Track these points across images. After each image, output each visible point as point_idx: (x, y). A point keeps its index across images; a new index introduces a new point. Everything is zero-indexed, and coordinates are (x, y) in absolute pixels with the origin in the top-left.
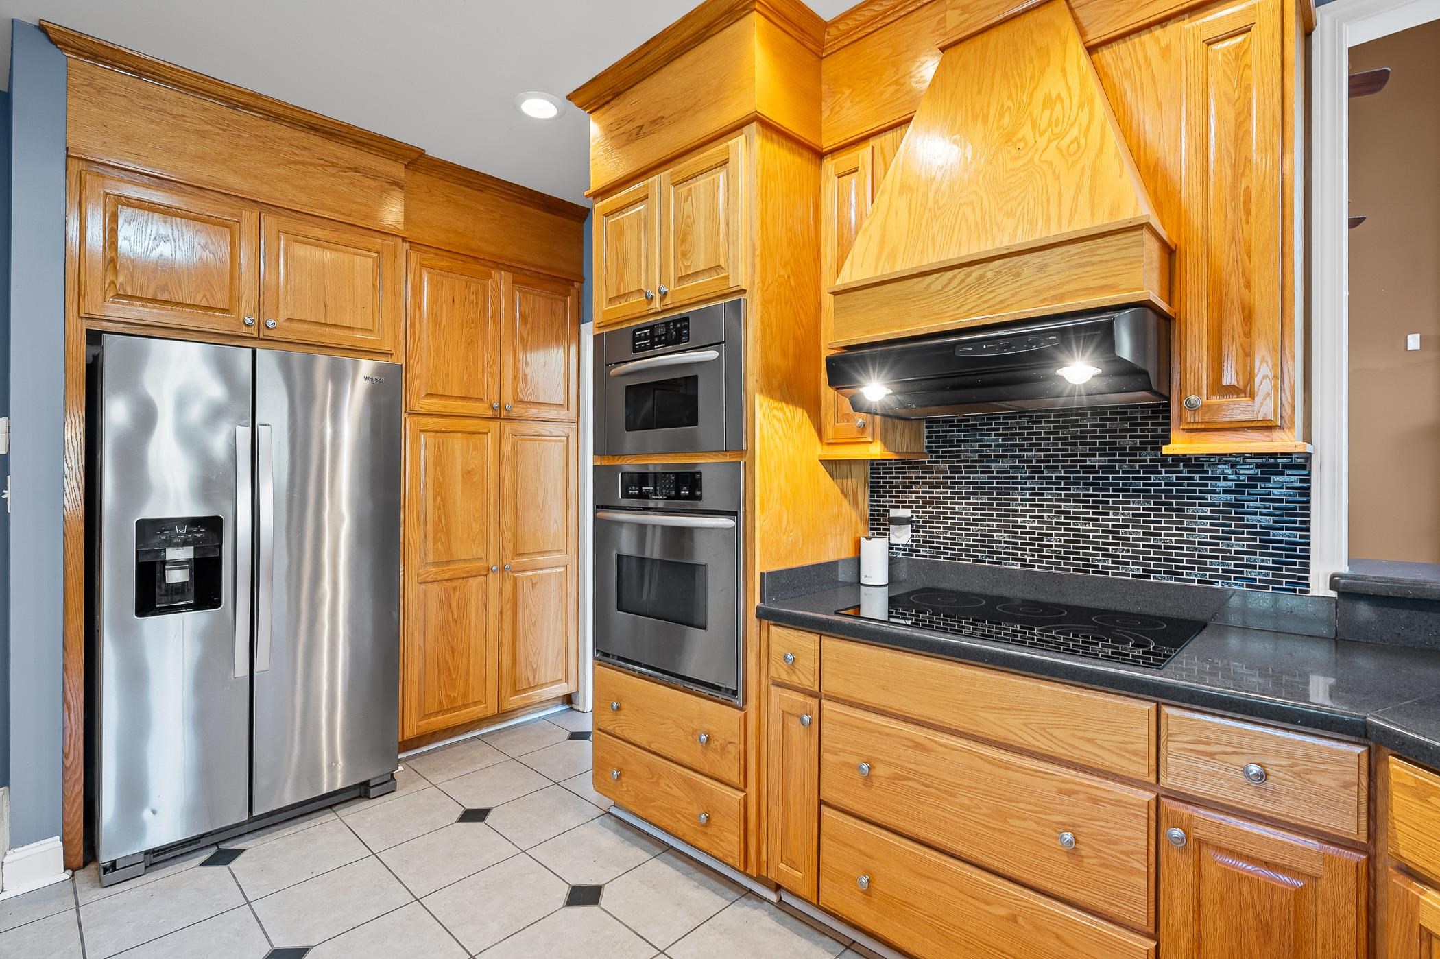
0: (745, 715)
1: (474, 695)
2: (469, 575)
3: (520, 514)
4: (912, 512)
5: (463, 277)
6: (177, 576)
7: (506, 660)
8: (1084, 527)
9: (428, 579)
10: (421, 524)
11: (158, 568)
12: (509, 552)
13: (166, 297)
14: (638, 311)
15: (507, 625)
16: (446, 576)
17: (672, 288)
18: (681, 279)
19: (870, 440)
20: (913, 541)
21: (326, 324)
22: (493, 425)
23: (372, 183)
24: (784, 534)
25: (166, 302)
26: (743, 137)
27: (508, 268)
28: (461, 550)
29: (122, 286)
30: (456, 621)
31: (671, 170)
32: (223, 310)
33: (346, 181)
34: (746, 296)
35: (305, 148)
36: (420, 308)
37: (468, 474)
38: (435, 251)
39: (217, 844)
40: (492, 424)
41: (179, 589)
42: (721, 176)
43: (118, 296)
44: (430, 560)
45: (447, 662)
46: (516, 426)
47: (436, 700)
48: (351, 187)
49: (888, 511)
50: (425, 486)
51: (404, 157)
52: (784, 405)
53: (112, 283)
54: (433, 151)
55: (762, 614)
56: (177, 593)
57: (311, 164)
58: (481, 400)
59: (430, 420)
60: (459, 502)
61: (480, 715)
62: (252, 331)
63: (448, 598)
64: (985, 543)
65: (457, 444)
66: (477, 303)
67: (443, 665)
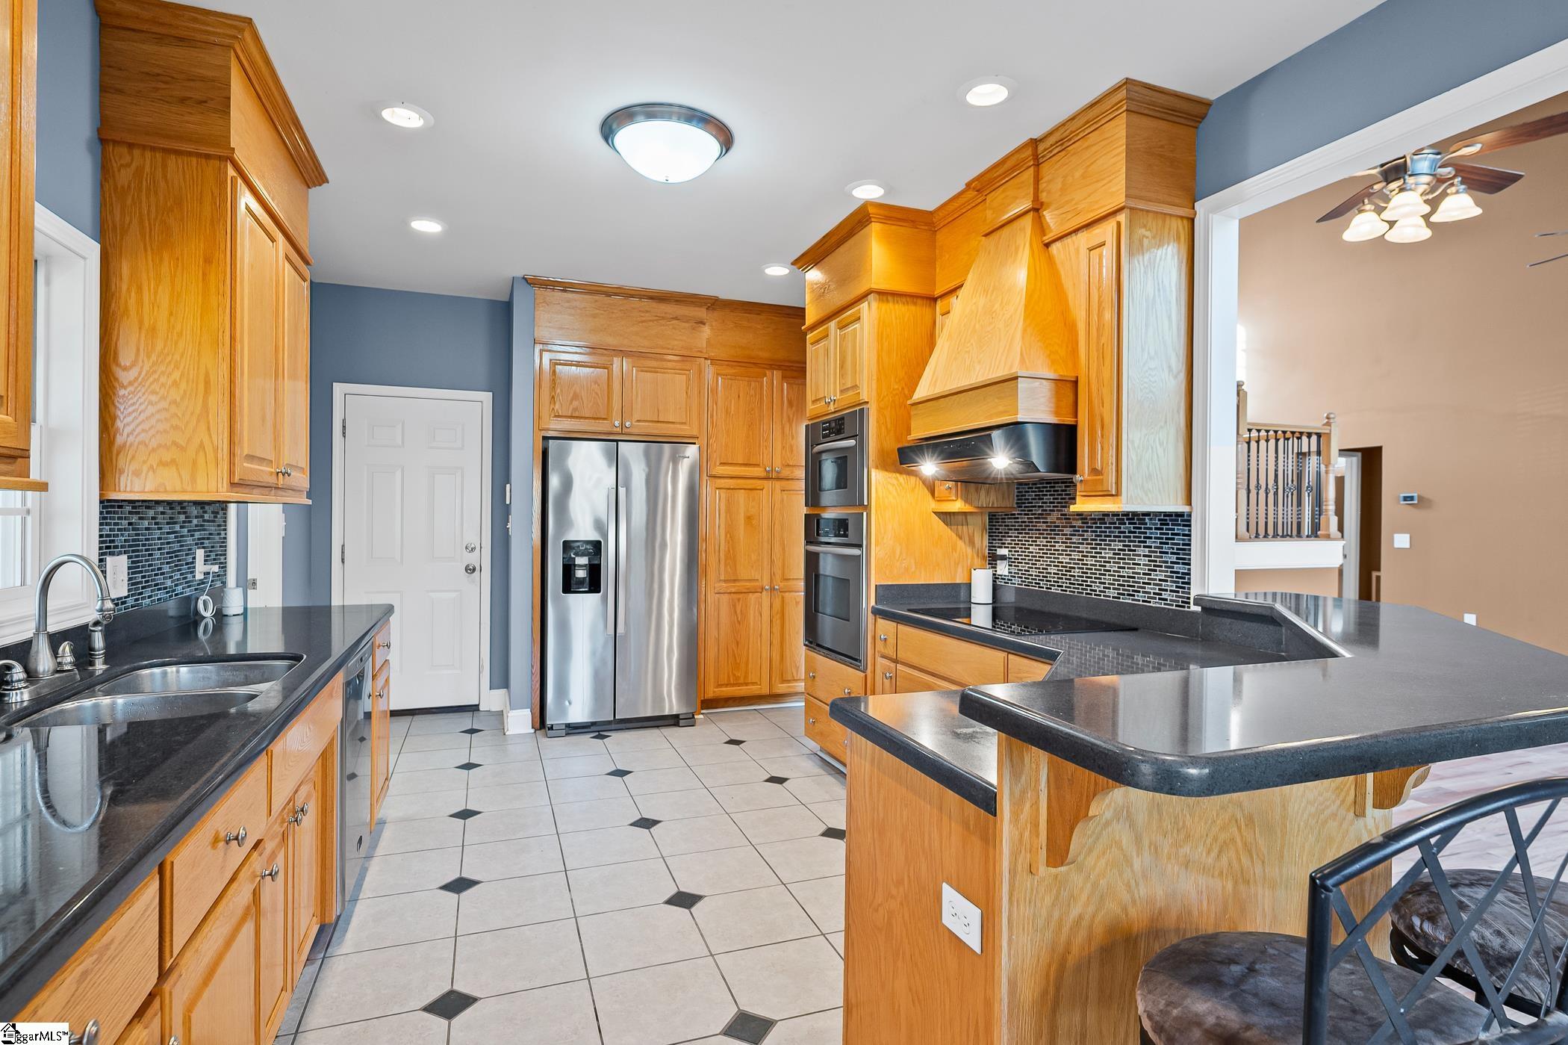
0: (866, 676)
1: (752, 678)
2: (748, 591)
3: (787, 549)
4: (1009, 551)
5: (747, 379)
6: (581, 574)
7: (776, 657)
8: (1090, 561)
9: (721, 591)
10: (717, 554)
11: (573, 567)
12: (778, 578)
13: (577, 414)
14: (823, 411)
15: (777, 629)
16: (733, 590)
17: (838, 397)
18: (842, 391)
19: (954, 499)
20: (1009, 573)
21: (658, 422)
22: (767, 484)
23: (684, 324)
24: (898, 561)
25: (577, 417)
26: (867, 302)
27: (779, 367)
28: (744, 573)
29: (557, 410)
30: (739, 623)
31: (838, 319)
32: (604, 419)
33: (671, 327)
34: (869, 406)
35: (647, 312)
36: (716, 404)
37: (749, 519)
38: (726, 363)
39: (598, 731)
40: (765, 482)
41: (581, 581)
42: (857, 326)
43: (556, 416)
44: (722, 578)
45: (733, 651)
46: (784, 483)
47: (726, 675)
48: (674, 331)
49: (996, 550)
50: (719, 527)
51: (706, 304)
52: (898, 475)
53: (553, 409)
54: (725, 295)
55: (876, 612)
56: (581, 584)
57: (650, 321)
58: (757, 465)
59: (722, 481)
60: (742, 539)
61: (757, 693)
62: (619, 430)
63: (734, 606)
64: (1044, 574)
65: (741, 496)
66: (755, 396)
67: (730, 651)
